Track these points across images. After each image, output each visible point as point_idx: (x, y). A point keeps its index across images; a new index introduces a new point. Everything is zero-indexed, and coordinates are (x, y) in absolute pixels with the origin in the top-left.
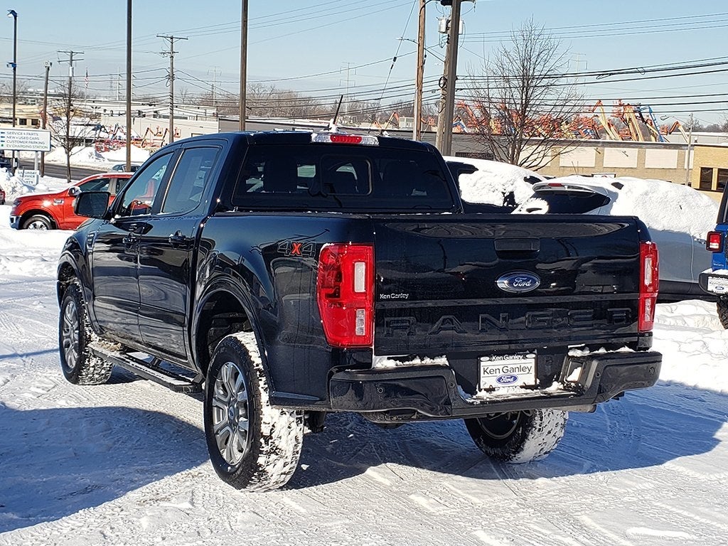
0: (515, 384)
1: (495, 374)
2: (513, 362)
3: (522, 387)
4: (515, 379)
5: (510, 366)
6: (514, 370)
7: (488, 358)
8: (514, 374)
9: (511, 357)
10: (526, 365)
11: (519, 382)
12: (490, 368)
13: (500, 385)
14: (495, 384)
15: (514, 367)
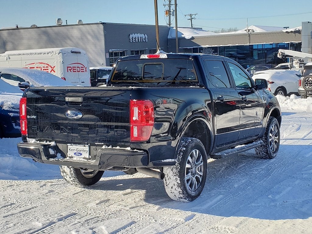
0: (81, 156)
1: (73, 151)
2: (80, 147)
3: (83, 158)
4: (81, 154)
5: (79, 149)
6: (81, 151)
7: (70, 145)
8: (81, 152)
9: (79, 145)
10: (86, 149)
11: (83, 156)
12: (72, 148)
13: (75, 156)
14: (73, 155)
15: (81, 149)
